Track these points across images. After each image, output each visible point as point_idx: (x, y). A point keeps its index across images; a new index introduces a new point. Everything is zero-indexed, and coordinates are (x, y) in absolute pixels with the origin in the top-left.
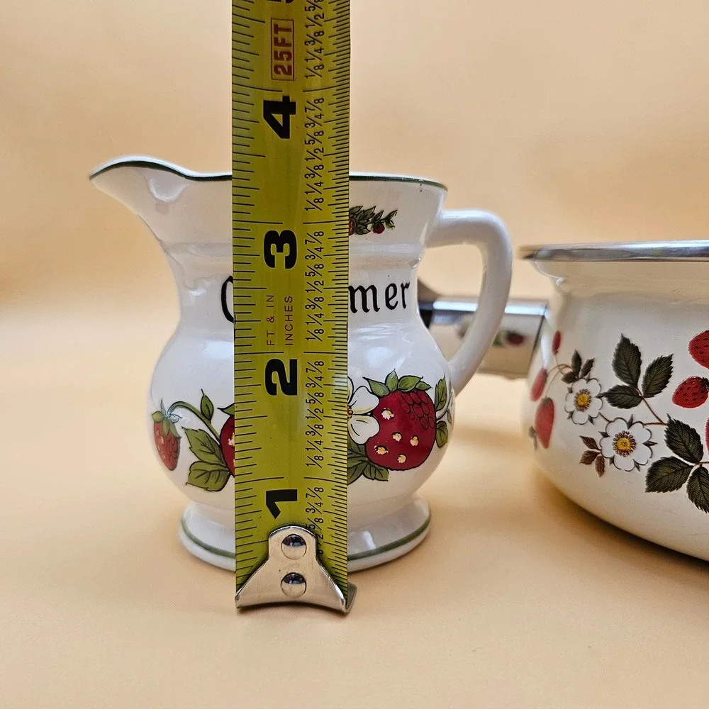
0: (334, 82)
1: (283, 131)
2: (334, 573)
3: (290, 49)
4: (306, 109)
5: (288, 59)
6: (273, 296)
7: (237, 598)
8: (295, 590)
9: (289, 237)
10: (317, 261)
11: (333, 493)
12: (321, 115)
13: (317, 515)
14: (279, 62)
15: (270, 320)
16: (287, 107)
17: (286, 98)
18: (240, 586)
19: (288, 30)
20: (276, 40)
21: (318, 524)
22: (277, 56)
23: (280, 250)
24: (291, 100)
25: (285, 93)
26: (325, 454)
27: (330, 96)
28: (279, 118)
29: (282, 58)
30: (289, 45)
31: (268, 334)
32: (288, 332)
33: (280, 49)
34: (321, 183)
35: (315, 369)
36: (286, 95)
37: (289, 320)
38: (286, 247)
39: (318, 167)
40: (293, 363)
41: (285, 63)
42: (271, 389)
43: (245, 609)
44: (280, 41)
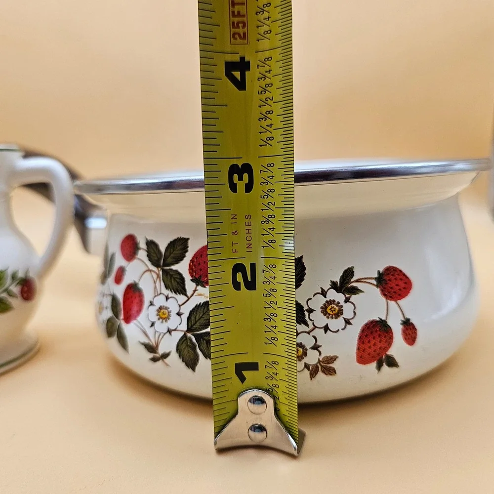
0: (279, 44)
1: (241, 85)
2: (288, 426)
3: (245, 19)
4: (258, 66)
5: (244, 27)
6: (236, 215)
7: (215, 443)
8: (259, 437)
9: (247, 168)
10: (270, 187)
11: (286, 366)
12: (270, 71)
13: (274, 382)
14: (237, 30)
15: (234, 233)
16: (243, 65)
17: (242, 59)
18: (217, 434)
19: (243, 4)
20: (233, 12)
21: (275, 388)
22: (234, 25)
23: (241, 178)
24: (246, 59)
25: (241, 54)
26: (279, 336)
27: (277, 55)
28: (237, 74)
29: (238, 27)
30: (244, 16)
31: (233, 244)
32: (248, 242)
33: (236, 20)
34: (271, 125)
35: (269, 271)
36: (242, 56)
37: (249, 233)
38: (246, 176)
39: (269, 112)
40: (253, 266)
41: (241, 31)
42: (237, 286)
43: (221, 451)
44: (236, 13)
